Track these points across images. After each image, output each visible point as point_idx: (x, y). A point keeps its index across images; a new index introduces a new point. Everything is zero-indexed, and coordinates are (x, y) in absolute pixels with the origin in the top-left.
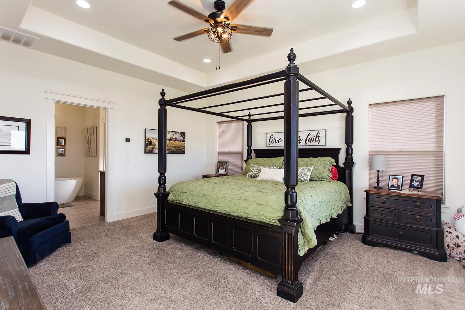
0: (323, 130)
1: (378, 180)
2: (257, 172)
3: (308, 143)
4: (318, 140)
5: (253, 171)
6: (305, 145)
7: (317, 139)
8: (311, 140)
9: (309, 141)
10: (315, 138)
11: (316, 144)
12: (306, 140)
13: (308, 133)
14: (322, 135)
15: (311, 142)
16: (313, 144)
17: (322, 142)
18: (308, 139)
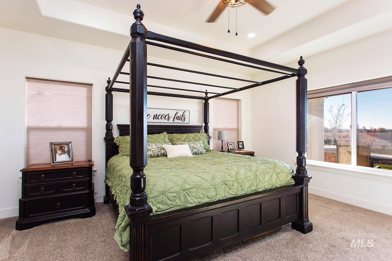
0: (188, 110)
1: (222, 147)
2: (158, 150)
3: (176, 121)
4: (184, 119)
5: (153, 149)
6: (173, 122)
7: (183, 117)
8: (178, 118)
9: (176, 119)
10: (181, 116)
11: (182, 122)
12: (174, 118)
13: (175, 112)
14: (186, 114)
15: (178, 120)
16: (180, 121)
17: (187, 121)
18: (176, 117)
